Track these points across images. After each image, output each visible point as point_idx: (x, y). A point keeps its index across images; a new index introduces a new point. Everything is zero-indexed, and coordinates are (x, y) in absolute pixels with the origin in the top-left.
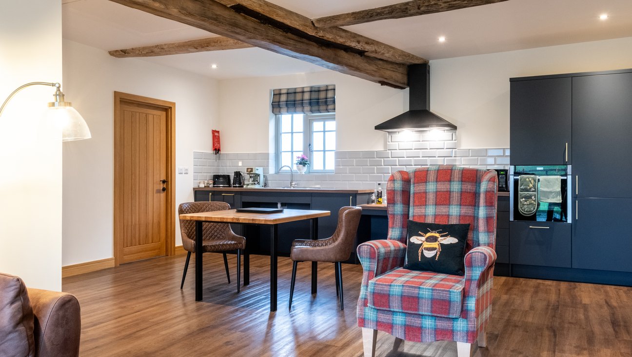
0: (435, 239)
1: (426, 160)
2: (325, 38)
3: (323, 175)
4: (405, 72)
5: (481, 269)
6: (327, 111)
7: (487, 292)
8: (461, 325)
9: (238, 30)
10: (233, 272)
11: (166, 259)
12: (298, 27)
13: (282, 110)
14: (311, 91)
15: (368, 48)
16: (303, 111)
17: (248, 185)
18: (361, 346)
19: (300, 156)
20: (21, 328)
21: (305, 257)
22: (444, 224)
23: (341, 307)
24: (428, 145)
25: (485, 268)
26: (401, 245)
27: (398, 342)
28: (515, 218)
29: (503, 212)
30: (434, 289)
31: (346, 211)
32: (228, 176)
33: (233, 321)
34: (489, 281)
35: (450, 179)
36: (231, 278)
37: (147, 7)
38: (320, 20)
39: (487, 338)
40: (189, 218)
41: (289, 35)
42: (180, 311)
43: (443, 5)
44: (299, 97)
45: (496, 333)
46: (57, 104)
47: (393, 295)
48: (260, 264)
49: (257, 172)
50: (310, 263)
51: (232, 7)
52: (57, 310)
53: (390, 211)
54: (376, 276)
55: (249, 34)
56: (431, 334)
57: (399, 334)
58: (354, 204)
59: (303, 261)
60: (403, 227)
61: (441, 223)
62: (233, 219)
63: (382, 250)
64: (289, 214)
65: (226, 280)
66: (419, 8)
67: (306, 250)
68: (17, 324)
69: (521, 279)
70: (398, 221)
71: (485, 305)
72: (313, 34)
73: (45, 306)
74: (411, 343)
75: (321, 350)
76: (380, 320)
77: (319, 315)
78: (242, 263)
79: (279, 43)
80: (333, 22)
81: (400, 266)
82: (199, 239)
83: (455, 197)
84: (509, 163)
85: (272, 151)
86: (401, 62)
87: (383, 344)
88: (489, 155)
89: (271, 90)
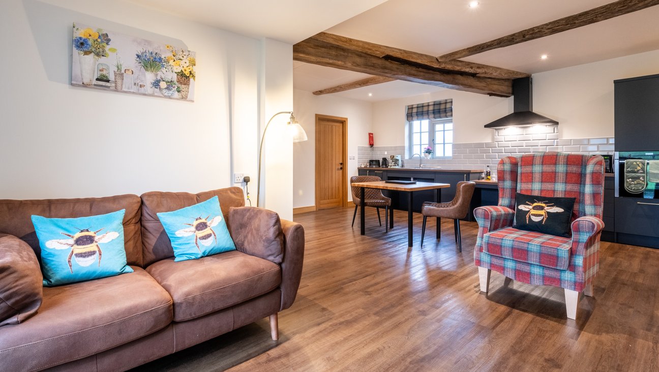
0: (542, 208)
1: (530, 148)
2: (446, 68)
3: (443, 160)
4: (510, 85)
5: (588, 235)
6: (446, 117)
7: (594, 253)
8: (568, 276)
9: (387, 71)
10: (383, 219)
11: (343, 209)
12: (426, 64)
13: (414, 118)
14: (434, 105)
15: (479, 71)
16: (428, 118)
17: (391, 166)
18: (478, 279)
19: (427, 147)
20: (278, 239)
21: (432, 214)
22: (550, 196)
23: (460, 250)
24: (530, 137)
25: (593, 234)
26: (510, 211)
27: (508, 281)
28: (620, 195)
29: (609, 189)
30: (542, 245)
31: (462, 184)
32: (379, 161)
33: (384, 249)
34: (596, 244)
35: (556, 163)
36: (382, 223)
37: (334, 65)
38: (442, 57)
39: (594, 290)
40: (357, 186)
41: (420, 69)
42: (351, 240)
43: (547, 31)
44: (425, 109)
45: (603, 287)
46: (291, 122)
47: (504, 246)
48: (401, 216)
49: (397, 158)
50: (436, 218)
51: (383, 57)
52: (294, 232)
53: (500, 185)
54: (490, 231)
55: (393, 72)
56: (539, 279)
57: (511, 275)
58: (468, 179)
59: (430, 217)
60: (511, 198)
61: (547, 196)
62: (383, 187)
63: (495, 213)
64: (420, 185)
65: (379, 224)
66: (524, 37)
67: (433, 209)
68: (276, 237)
69: (628, 246)
70: (508, 193)
71: (592, 263)
72: (438, 67)
73: (288, 229)
74: (520, 283)
75: (446, 277)
76: (493, 263)
77: (443, 253)
78: (389, 214)
79: (413, 75)
80: (452, 57)
81: (509, 226)
82: (363, 198)
83: (561, 177)
84: (614, 150)
85: (407, 144)
86: (507, 78)
87: (495, 280)
88: (592, 143)
89: (406, 106)
